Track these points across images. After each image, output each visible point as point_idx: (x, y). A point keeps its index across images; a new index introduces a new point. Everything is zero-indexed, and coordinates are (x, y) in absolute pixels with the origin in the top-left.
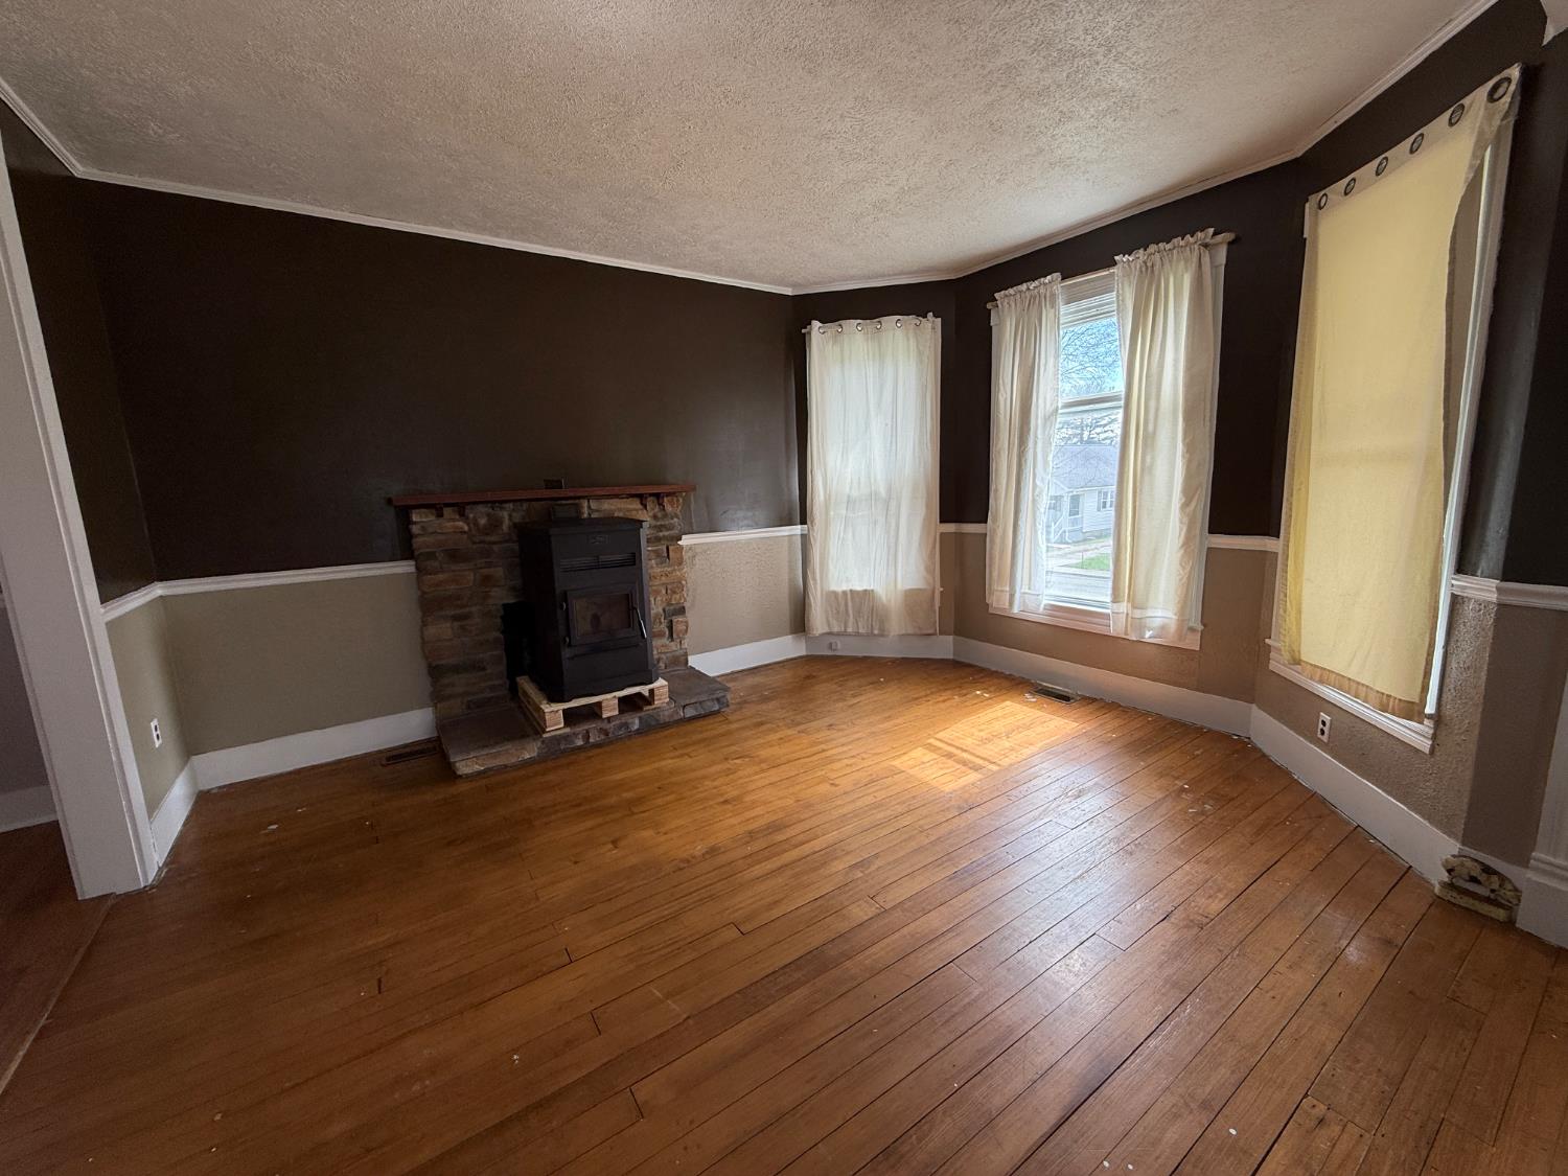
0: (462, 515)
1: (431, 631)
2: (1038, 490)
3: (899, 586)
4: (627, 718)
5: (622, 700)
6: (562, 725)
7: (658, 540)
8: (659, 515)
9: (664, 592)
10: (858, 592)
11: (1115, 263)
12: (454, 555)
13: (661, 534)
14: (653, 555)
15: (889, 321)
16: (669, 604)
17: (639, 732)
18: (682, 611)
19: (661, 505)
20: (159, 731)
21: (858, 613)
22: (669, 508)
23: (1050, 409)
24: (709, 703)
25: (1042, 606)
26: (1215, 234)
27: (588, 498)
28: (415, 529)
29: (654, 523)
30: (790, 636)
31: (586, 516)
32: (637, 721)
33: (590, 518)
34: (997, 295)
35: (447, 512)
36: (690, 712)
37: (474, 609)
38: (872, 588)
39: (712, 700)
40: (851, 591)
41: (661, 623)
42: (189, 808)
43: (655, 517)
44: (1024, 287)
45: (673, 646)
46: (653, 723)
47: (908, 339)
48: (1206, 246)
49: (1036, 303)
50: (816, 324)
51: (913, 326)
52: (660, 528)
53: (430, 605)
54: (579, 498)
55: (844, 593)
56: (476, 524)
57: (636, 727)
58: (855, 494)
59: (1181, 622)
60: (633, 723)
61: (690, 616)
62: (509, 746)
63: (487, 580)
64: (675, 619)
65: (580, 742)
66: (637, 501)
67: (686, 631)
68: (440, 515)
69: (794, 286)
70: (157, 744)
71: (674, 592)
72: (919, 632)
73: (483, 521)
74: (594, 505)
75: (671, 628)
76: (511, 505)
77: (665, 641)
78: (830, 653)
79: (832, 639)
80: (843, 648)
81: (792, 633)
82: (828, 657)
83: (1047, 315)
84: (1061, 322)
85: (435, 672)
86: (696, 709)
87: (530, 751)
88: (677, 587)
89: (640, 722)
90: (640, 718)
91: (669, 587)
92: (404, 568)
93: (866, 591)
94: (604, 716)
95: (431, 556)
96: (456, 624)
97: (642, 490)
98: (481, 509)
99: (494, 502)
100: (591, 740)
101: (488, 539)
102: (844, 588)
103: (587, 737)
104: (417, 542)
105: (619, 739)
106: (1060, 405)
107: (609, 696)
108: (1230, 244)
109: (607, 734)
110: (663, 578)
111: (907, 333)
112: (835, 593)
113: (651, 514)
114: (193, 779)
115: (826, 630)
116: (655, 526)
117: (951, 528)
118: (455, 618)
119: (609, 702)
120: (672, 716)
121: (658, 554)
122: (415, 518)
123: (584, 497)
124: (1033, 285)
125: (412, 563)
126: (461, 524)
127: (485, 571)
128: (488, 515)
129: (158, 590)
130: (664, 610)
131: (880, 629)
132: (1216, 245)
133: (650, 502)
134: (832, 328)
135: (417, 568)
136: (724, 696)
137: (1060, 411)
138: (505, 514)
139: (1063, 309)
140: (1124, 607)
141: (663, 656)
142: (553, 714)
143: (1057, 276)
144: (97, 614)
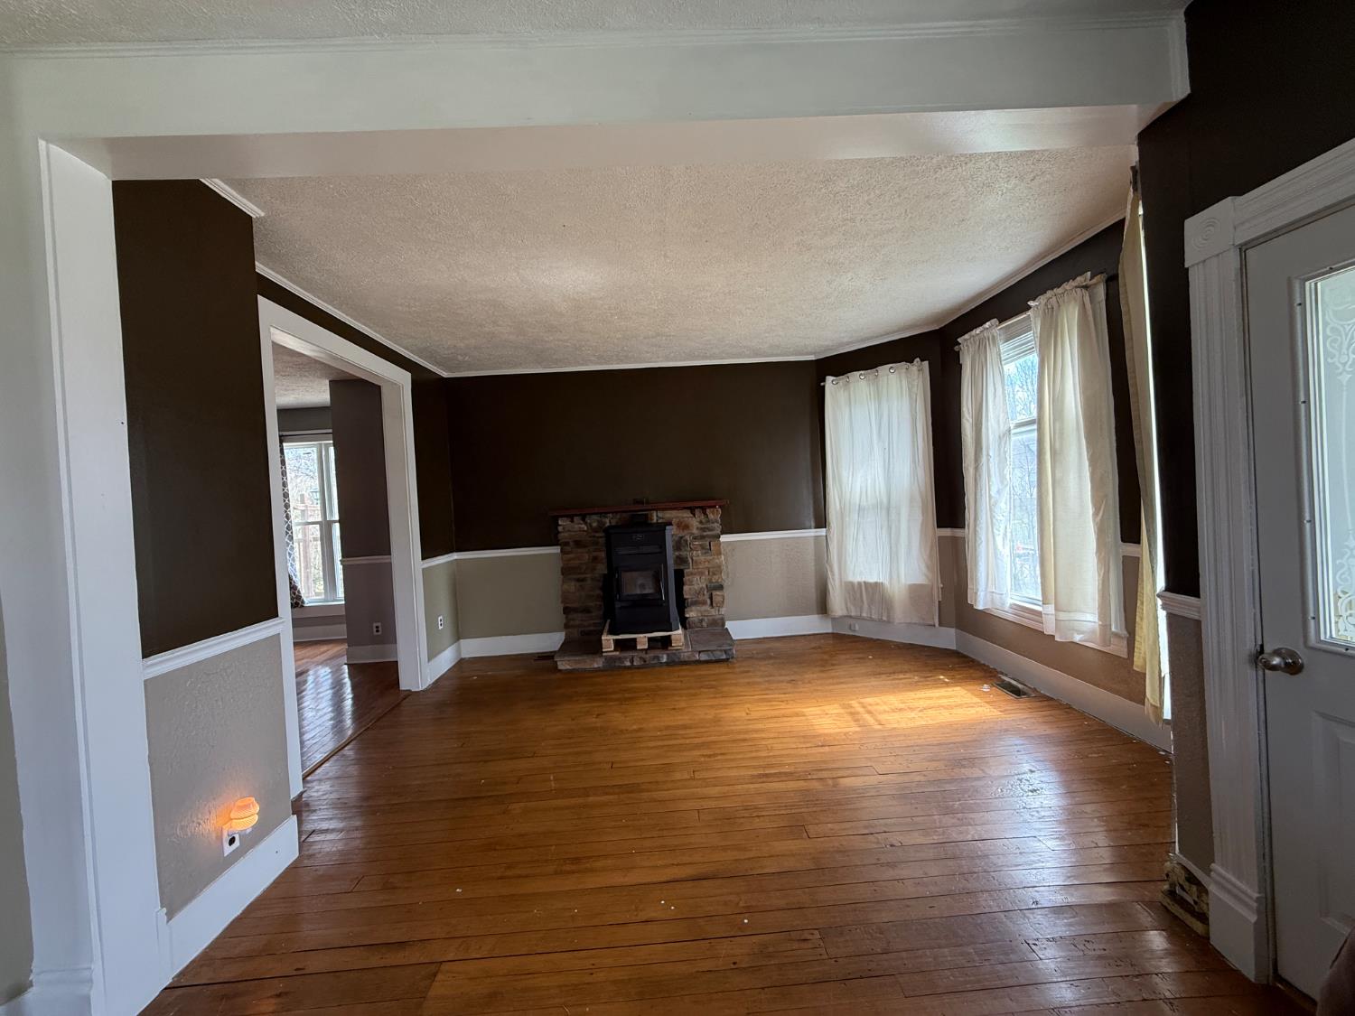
0: (583, 520)
1: (565, 586)
2: (992, 500)
3: (903, 580)
4: (657, 653)
5: (650, 640)
6: (612, 649)
7: (703, 537)
8: (704, 521)
9: (707, 573)
10: (870, 584)
11: (1029, 307)
12: (578, 544)
13: (705, 534)
14: (699, 548)
15: (883, 369)
16: (710, 581)
17: (667, 664)
18: (721, 587)
19: (705, 514)
20: (443, 622)
21: (871, 602)
22: (711, 516)
23: (1003, 428)
24: (719, 653)
25: (1008, 605)
26: (1092, 278)
27: (656, 510)
28: (560, 529)
29: (700, 526)
30: (816, 616)
31: (655, 521)
32: (665, 656)
33: (657, 523)
34: (959, 340)
35: (576, 519)
36: (704, 657)
37: (588, 576)
38: (881, 581)
39: (721, 651)
40: (865, 582)
41: (704, 595)
42: (453, 664)
43: (701, 522)
44: (973, 332)
45: (713, 612)
46: (677, 660)
47: (901, 381)
48: (1086, 287)
49: (982, 346)
50: (829, 379)
51: (904, 370)
52: (703, 530)
53: (566, 571)
54: (651, 510)
55: (859, 583)
56: (591, 526)
57: (665, 660)
58: (864, 503)
59: (1105, 626)
60: (662, 657)
61: (726, 592)
62: (585, 657)
63: (595, 559)
64: (714, 593)
65: (628, 664)
66: (689, 511)
67: (723, 602)
68: (572, 521)
69: (814, 353)
70: (440, 628)
71: (715, 574)
72: (922, 621)
73: (595, 525)
74: (660, 514)
75: (711, 598)
76: (611, 515)
77: (707, 607)
78: (851, 633)
79: (851, 621)
80: (859, 630)
81: (818, 614)
82: (849, 636)
83: (991, 355)
84: (1003, 358)
85: (566, 611)
86: (709, 656)
87: (598, 663)
88: (717, 570)
89: (668, 659)
90: (668, 655)
91: (711, 570)
92: (556, 550)
93: (876, 583)
94: (638, 648)
95: (566, 544)
96: (578, 584)
97: (690, 505)
98: (595, 517)
99: (601, 513)
100: (635, 664)
101: (597, 535)
102: (859, 580)
103: (632, 661)
104: (561, 536)
105: (653, 666)
106: (1012, 427)
107: (642, 635)
108: (1107, 282)
109: (645, 661)
110: (707, 563)
111: (900, 377)
112: (852, 584)
113: (698, 519)
114: (459, 651)
115: (845, 613)
116: (701, 528)
117: (947, 532)
118: (578, 580)
119: (642, 640)
120: (689, 657)
121: (702, 547)
122: (560, 523)
123: (654, 510)
124: (978, 331)
125: (559, 547)
126: (583, 526)
127: (595, 554)
128: (598, 521)
129: (455, 556)
130: (707, 586)
131: (888, 616)
132: (1095, 284)
133: (697, 511)
134: (842, 379)
135: (561, 551)
136: (730, 650)
137: (1013, 432)
138: (607, 521)
139: (1004, 347)
140: (1050, 609)
141: (706, 618)
142: (608, 641)
143: (994, 321)
144: (418, 564)
